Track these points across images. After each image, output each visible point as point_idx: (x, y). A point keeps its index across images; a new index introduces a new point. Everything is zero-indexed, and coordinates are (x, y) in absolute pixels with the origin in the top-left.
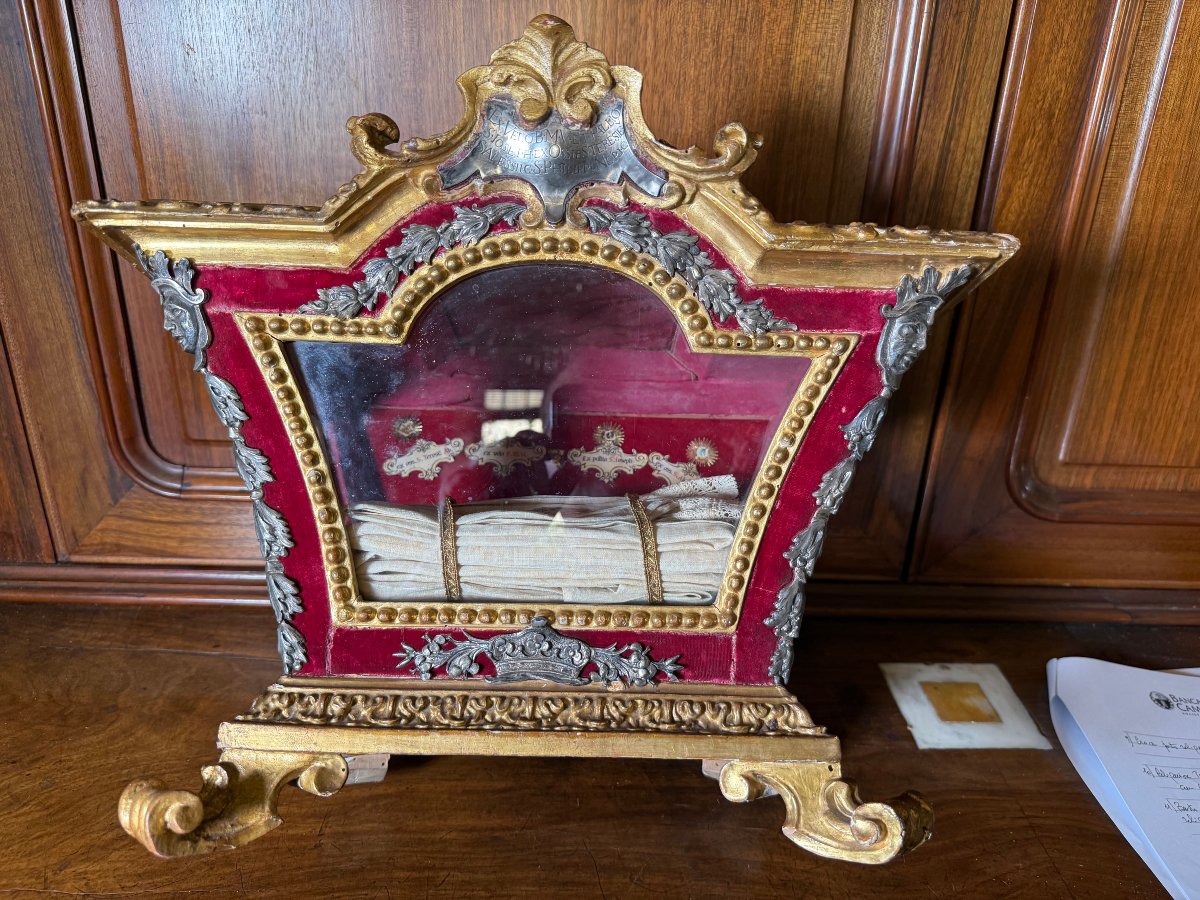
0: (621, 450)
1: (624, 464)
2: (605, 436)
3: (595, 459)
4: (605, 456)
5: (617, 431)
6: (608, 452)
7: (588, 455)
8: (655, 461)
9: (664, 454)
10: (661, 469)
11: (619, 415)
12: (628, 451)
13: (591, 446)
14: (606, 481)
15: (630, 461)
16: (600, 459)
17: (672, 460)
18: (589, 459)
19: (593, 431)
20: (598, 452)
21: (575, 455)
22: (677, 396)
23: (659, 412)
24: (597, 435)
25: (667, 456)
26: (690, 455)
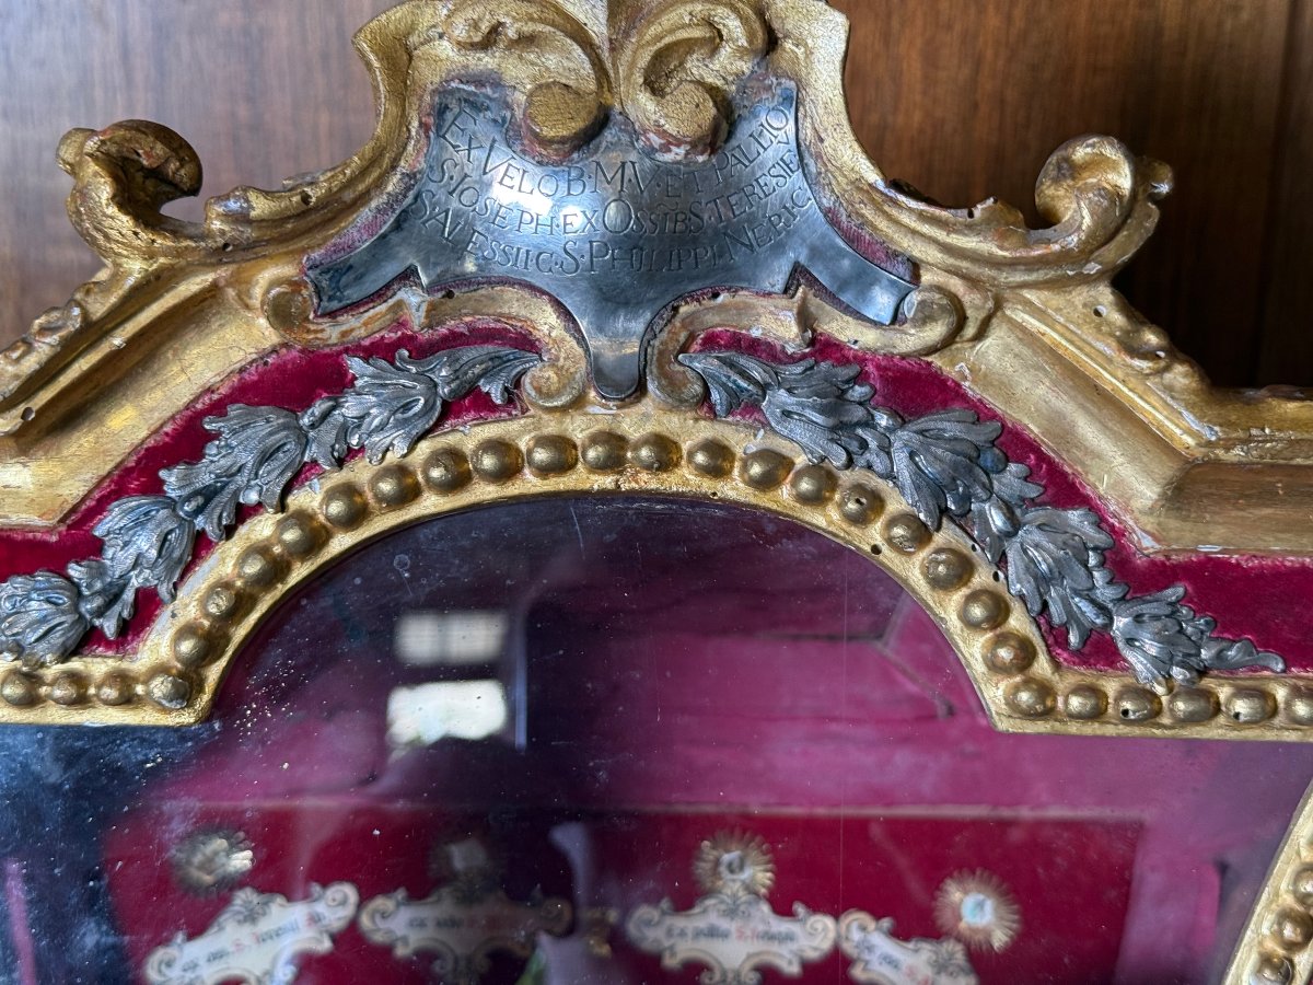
0: (765, 908)
1: (775, 947)
2: (723, 869)
3: (698, 934)
4: (724, 924)
5: (754, 854)
6: (731, 913)
7: (679, 922)
8: (856, 935)
9: (878, 916)
10: (874, 959)
11: (756, 810)
12: (782, 908)
13: (687, 897)
15: (789, 937)
16: (713, 933)
17: (901, 934)
18: (683, 934)
19: (689, 854)
20: (707, 914)
21: (649, 923)
22: (903, 759)
23: (862, 804)
24: (702, 868)
25: (886, 923)
26: (945, 918)
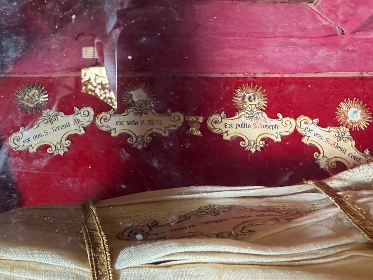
0: (265, 115)
1: (270, 130)
2: (246, 100)
3: (238, 126)
4: (248, 122)
5: (259, 94)
6: (251, 117)
7: (229, 121)
8: (304, 126)
9: (312, 118)
10: (311, 134)
11: (259, 75)
12: (273, 116)
13: (232, 112)
14: (253, 151)
15: (276, 127)
16: (243, 125)
17: (322, 124)
18: (231, 126)
19: (232, 94)
20: (240, 118)
21: (216, 122)
22: (322, 53)
23: (304, 72)
24: (238, 100)
25: (316, 120)
26: (341, 118)
